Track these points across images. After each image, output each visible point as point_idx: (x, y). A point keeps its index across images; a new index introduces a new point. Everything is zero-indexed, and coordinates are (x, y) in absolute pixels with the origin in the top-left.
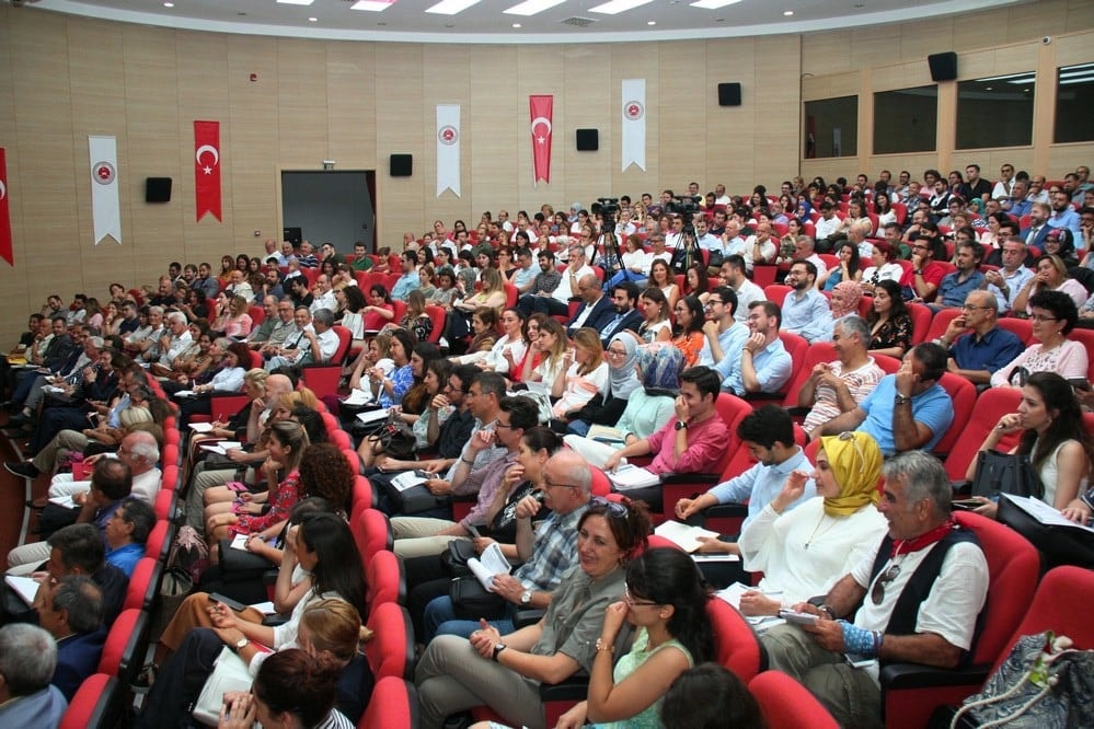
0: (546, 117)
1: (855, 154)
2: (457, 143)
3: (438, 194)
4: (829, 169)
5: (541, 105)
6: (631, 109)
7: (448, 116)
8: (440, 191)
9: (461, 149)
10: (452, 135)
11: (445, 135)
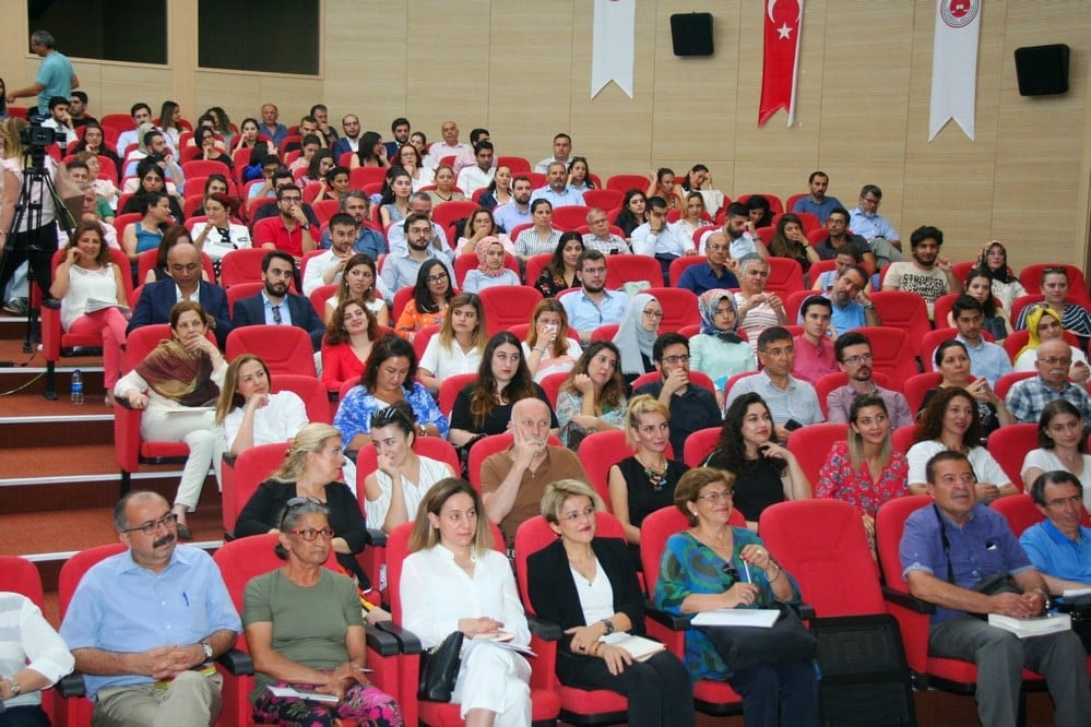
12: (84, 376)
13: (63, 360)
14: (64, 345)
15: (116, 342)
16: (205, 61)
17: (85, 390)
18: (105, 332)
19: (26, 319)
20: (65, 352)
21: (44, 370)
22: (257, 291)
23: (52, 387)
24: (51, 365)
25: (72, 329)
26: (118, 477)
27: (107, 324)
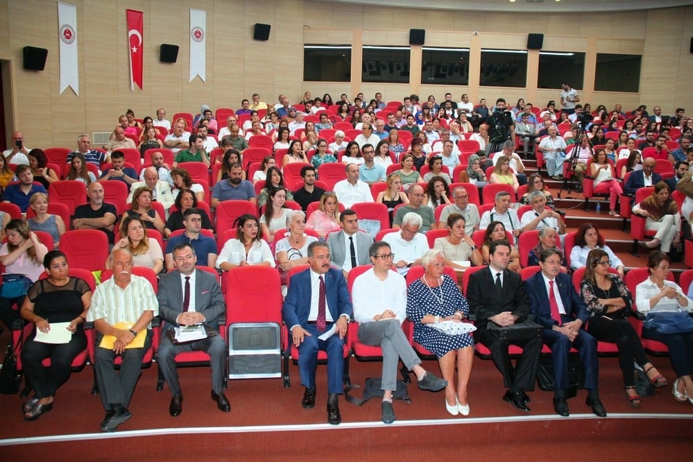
0: (139, 31)
1: (350, 81)
2: (75, 42)
3: (62, 91)
4: (335, 90)
5: (135, 19)
6: (196, 33)
7: (68, 16)
8: (63, 88)
9: (79, 50)
10: (71, 35)
11: (65, 34)
12: (601, 204)
13: (594, 198)
14: (595, 192)
15: (615, 192)
16: (597, 88)
17: (601, 209)
18: (611, 189)
19: (562, 182)
20: (594, 195)
21: (584, 201)
22: (673, 176)
23: (587, 207)
24: (587, 199)
25: (596, 187)
26: (632, 241)
27: (612, 186)
